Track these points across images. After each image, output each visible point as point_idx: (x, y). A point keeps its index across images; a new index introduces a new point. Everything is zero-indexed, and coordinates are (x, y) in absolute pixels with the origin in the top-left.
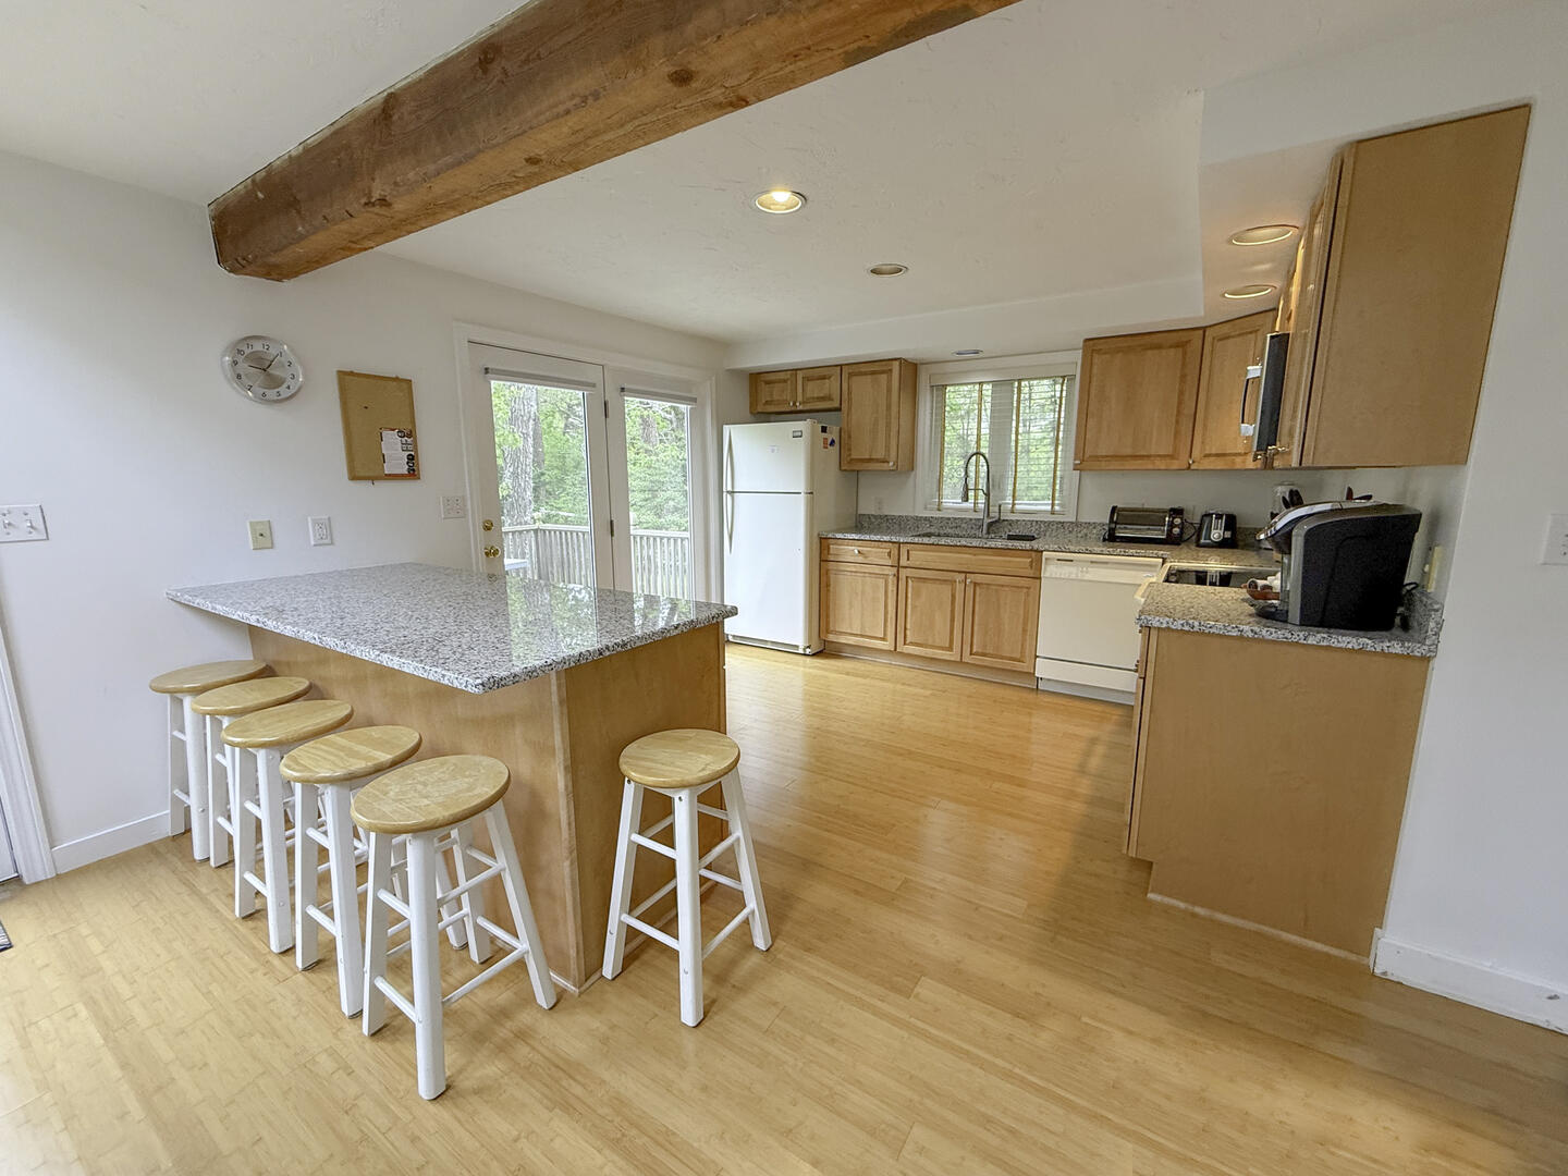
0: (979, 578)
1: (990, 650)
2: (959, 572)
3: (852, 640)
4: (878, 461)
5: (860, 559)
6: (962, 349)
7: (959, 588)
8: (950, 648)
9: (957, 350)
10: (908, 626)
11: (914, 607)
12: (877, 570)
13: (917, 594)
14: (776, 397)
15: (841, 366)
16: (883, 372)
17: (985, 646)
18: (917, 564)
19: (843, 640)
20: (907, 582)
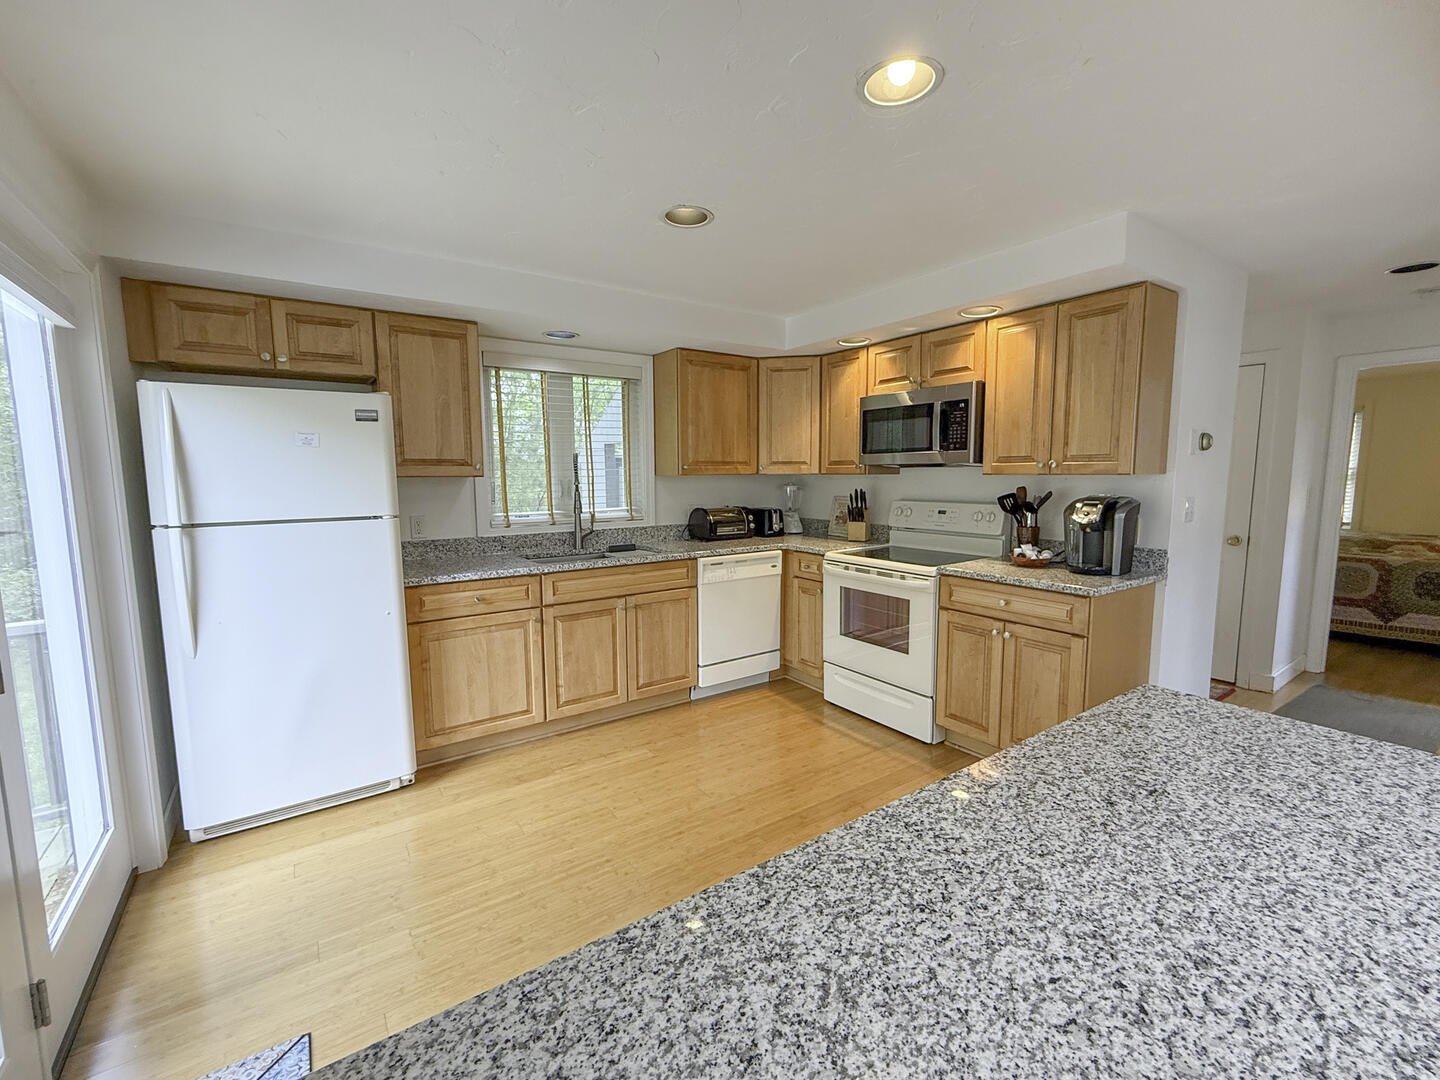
0: (640, 599)
1: (657, 677)
2: (619, 597)
3: (476, 732)
4: (452, 462)
5: (482, 608)
6: (553, 330)
7: (619, 614)
8: (615, 692)
9: (547, 330)
10: (561, 682)
11: (567, 655)
12: (509, 617)
13: (569, 636)
14: (212, 339)
15: (373, 312)
16: (453, 336)
17: (651, 676)
18: (567, 598)
19: (459, 737)
20: (555, 622)
